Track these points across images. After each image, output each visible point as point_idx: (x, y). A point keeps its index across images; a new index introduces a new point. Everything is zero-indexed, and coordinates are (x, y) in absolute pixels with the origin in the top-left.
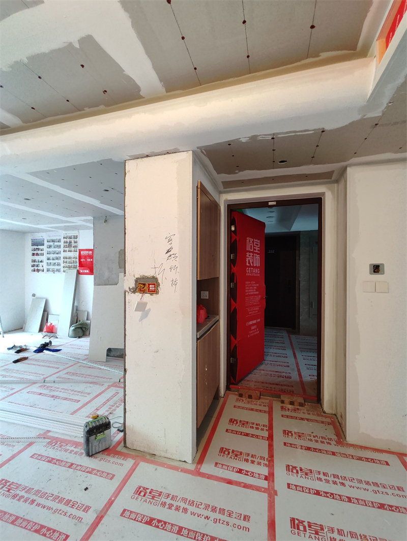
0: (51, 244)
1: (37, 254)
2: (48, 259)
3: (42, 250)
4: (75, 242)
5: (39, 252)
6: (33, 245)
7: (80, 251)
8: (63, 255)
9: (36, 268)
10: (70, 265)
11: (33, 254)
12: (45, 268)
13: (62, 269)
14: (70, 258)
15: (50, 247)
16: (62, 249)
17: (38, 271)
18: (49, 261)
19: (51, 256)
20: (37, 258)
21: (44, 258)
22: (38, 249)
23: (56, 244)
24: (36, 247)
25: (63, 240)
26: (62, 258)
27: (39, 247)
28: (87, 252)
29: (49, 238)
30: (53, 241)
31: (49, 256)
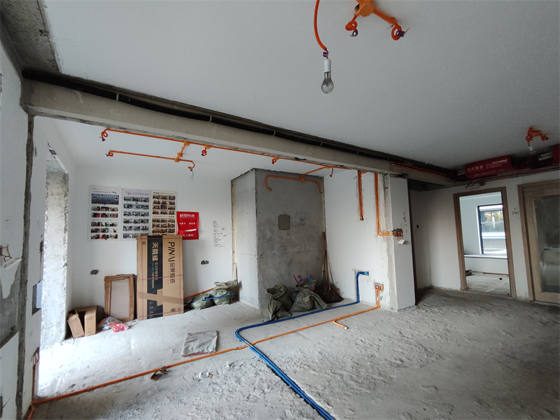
0: (133, 203)
1: (104, 215)
2: (127, 222)
3: (113, 210)
4: (171, 204)
5: (109, 212)
6: (94, 202)
7: (179, 213)
8: (152, 217)
9: (101, 234)
10: (164, 229)
11: (95, 215)
12: (120, 232)
14: (163, 221)
15: (130, 206)
16: (151, 210)
17: (106, 237)
18: (127, 225)
19: (133, 218)
20: (103, 220)
21: (118, 220)
22: (107, 209)
23: (140, 203)
24: (101, 205)
25: (152, 200)
26: (150, 221)
27: (107, 206)
28: (189, 215)
29: (127, 196)
30: (134, 200)
31: (128, 218)
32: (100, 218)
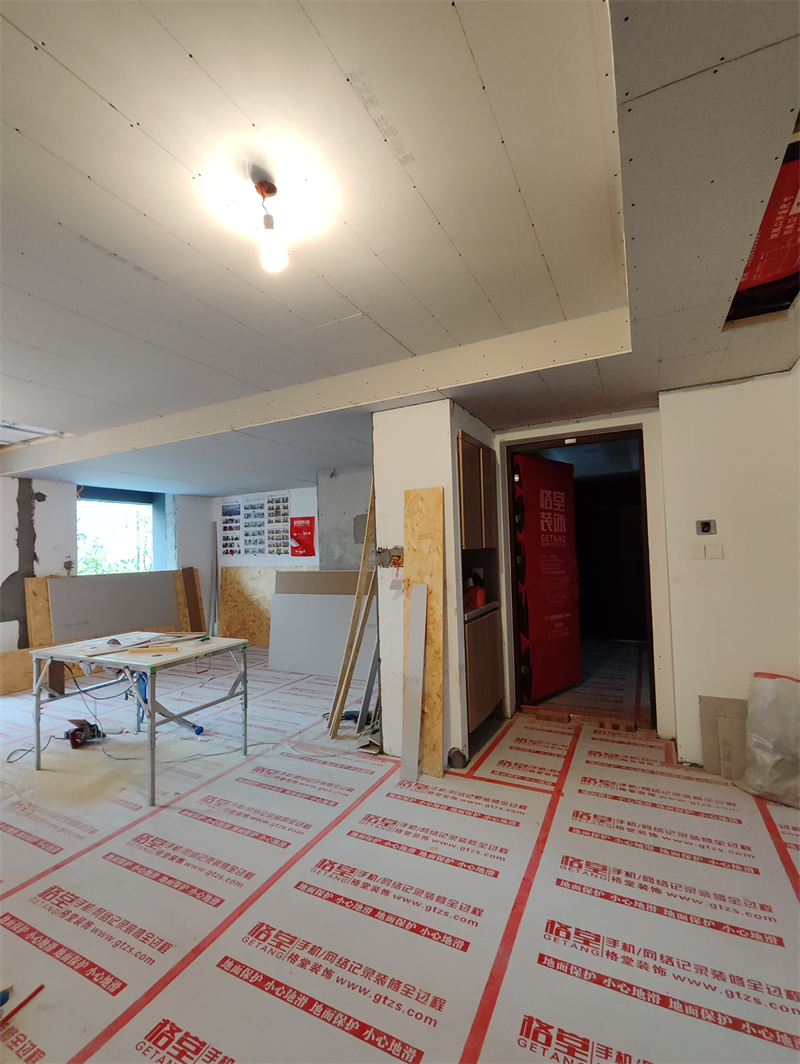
0: (250, 511)
1: (231, 528)
2: (247, 535)
3: (237, 522)
4: (285, 508)
5: (233, 525)
6: (223, 515)
7: (293, 520)
8: (267, 527)
9: (229, 549)
10: (279, 542)
11: (225, 529)
12: (243, 548)
13: (267, 550)
14: (277, 532)
15: (249, 516)
16: (266, 519)
17: (232, 552)
18: (248, 538)
19: (251, 530)
20: (229, 534)
21: (240, 533)
22: (232, 520)
23: (257, 511)
24: (228, 518)
25: (267, 506)
26: (266, 532)
27: (233, 517)
28: (303, 522)
29: (247, 504)
30: (253, 507)
31: (248, 530)
32: (228, 532)
